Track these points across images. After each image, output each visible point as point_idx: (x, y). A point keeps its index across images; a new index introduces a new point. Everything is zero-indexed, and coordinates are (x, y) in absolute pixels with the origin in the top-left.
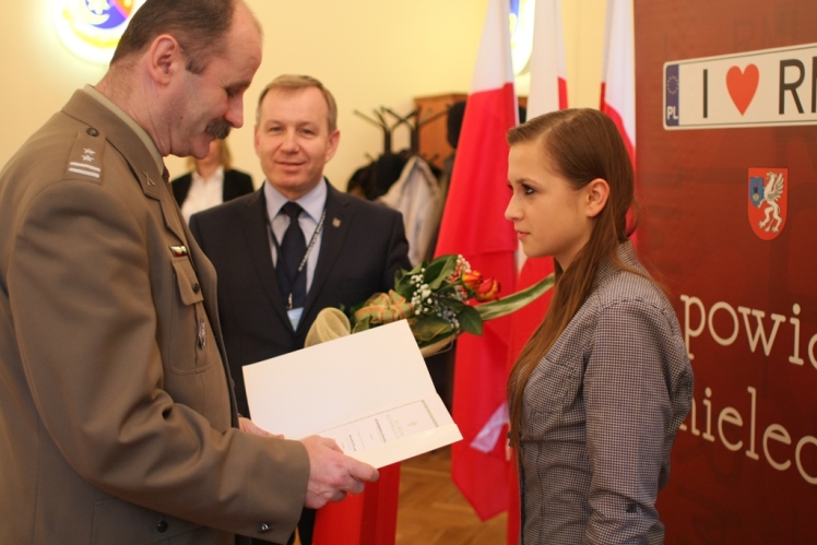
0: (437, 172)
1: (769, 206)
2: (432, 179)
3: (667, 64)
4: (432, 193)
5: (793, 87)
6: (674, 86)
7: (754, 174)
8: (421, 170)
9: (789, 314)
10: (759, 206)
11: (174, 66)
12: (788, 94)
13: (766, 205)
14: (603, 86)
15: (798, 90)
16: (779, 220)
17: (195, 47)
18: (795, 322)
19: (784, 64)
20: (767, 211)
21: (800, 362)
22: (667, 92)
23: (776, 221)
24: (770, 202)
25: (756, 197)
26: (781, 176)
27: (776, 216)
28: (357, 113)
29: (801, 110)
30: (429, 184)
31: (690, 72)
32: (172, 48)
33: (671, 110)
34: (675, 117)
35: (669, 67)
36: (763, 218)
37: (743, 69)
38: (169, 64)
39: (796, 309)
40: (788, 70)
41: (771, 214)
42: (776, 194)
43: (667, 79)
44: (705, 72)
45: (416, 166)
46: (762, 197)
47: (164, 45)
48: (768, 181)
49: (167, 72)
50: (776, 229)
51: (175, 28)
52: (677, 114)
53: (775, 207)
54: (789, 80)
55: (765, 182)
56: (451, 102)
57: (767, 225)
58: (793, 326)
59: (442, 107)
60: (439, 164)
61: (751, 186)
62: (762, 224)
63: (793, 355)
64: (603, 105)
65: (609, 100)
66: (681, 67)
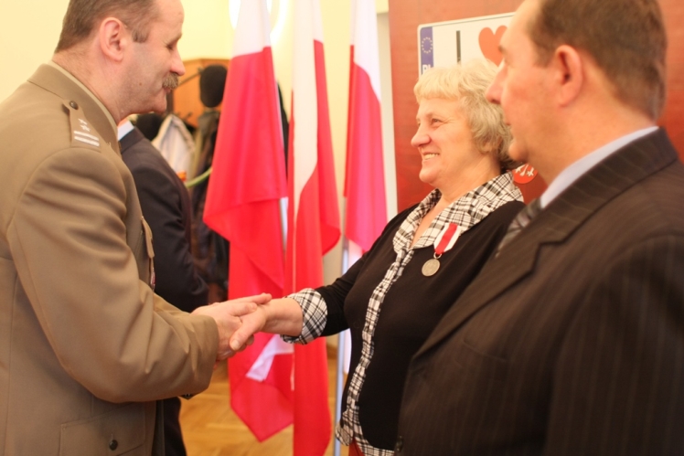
0: (191, 129)
2: (188, 135)
3: (420, 27)
4: (189, 148)
6: (428, 46)
8: (177, 127)
11: (124, 42)
14: (352, 48)
17: (136, 20)
22: (422, 52)
23: (530, 167)
30: (185, 139)
31: (443, 34)
32: (117, 27)
33: (427, 68)
35: (423, 29)
37: (494, 30)
38: (118, 42)
43: (422, 40)
44: (458, 33)
45: (172, 123)
47: (111, 26)
49: (119, 49)
50: (530, 173)
51: (114, 10)
56: (201, 67)
59: (193, 70)
60: (192, 121)
62: (518, 170)
64: (353, 65)
65: (357, 61)
66: (435, 31)
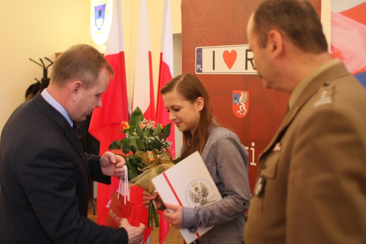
1: (242, 105)
3: (197, 48)
5: (251, 60)
6: (200, 56)
7: (235, 93)
9: (250, 146)
10: (237, 105)
12: (249, 62)
13: (240, 104)
14: (161, 54)
15: (253, 61)
16: (246, 110)
18: (252, 149)
19: (247, 51)
20: (241, 107)
21: (255, 164)
22: (197, 59)
23: (244, 111)
24: (242, 103)
25: (236, 101)
26: (246, 93)
27: (244, 109)
28: (30, 59)
29: (254, 69)
31: (207, 52)
33: (199, 66)
34: (201, 69)
35: (198, 49)
36: (239, 109)
37: (230, 52)
39: (253, 144)
40: (248, 53)
41: (242, 108)
42: (244, 100)
43: (197, 54)
44: (214, 52)
46: (238, 101)
48: (241, 95)
50: (244, 114)
52: (201, 68)
53: (244, 105)
54: (249, 57)
55: (240, 96)
57: (240, 112)
58: (252, 151)
61: (234, 97)
62: (238, 112)
63: (252, 162)
64: (161, 62)
65: (164, 60)
66: (203, 50)
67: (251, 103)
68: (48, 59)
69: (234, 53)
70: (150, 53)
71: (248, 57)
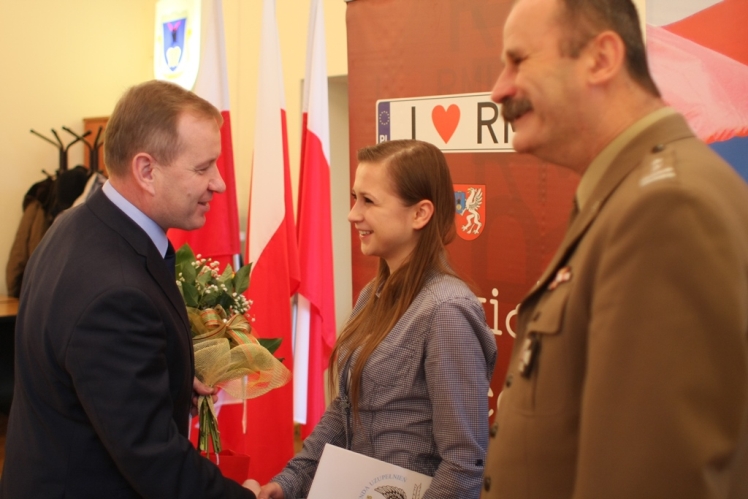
1: (471, 214)
3: (378, 102)
5: (489, 123)
6: (385, 119)
7: (457, 189)
9: (489, 296)
10: (462, 214)
12: (485, 128)
13: (468, 213)
14: (305, 116)
15: (493, 126)
16: (479, 225)
18: (494, 302)
19: (481, 105)
20: (469, 218)
21: (500, 333)
22: (379, 123)
23: (476, 226)
24: (470, 211)
25: (459, 207)
26: (480, 190)
28: (32, 131)
29: (495, 141)
31: (399, 109)
33: (384, 138)
35: (380, 104)
36: (466, 223)
37: (446, 108)
39: (495, 292)
40: (484, 109)
41: (472, 220)
42: (476, 204)
43: (379, 113)
44: (413, 109)
46: (464, 207)
48: (469, 195)
50: (476, 232)
53: (475, 215)
55: (467, 196)
57: (469, 228)
58: (493, 306)
62: (465, 228)
63: (494, 328)
64: (305, 131)
65: (311, 127)
66: (392, 105)
67: (489, 210)
68: (68, 130)
69: (454, 111)
70: (283, 113)
71: (484, 118)
